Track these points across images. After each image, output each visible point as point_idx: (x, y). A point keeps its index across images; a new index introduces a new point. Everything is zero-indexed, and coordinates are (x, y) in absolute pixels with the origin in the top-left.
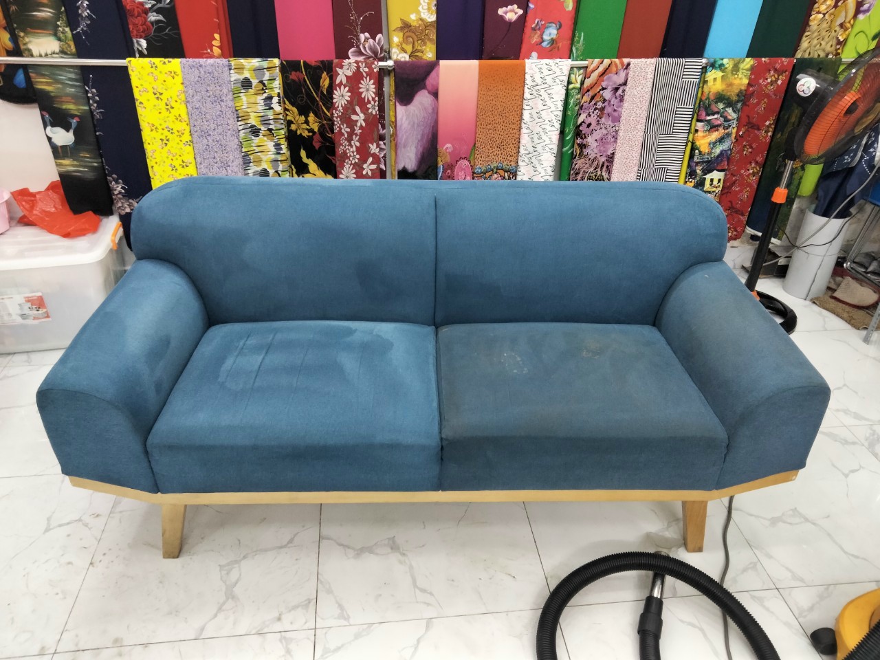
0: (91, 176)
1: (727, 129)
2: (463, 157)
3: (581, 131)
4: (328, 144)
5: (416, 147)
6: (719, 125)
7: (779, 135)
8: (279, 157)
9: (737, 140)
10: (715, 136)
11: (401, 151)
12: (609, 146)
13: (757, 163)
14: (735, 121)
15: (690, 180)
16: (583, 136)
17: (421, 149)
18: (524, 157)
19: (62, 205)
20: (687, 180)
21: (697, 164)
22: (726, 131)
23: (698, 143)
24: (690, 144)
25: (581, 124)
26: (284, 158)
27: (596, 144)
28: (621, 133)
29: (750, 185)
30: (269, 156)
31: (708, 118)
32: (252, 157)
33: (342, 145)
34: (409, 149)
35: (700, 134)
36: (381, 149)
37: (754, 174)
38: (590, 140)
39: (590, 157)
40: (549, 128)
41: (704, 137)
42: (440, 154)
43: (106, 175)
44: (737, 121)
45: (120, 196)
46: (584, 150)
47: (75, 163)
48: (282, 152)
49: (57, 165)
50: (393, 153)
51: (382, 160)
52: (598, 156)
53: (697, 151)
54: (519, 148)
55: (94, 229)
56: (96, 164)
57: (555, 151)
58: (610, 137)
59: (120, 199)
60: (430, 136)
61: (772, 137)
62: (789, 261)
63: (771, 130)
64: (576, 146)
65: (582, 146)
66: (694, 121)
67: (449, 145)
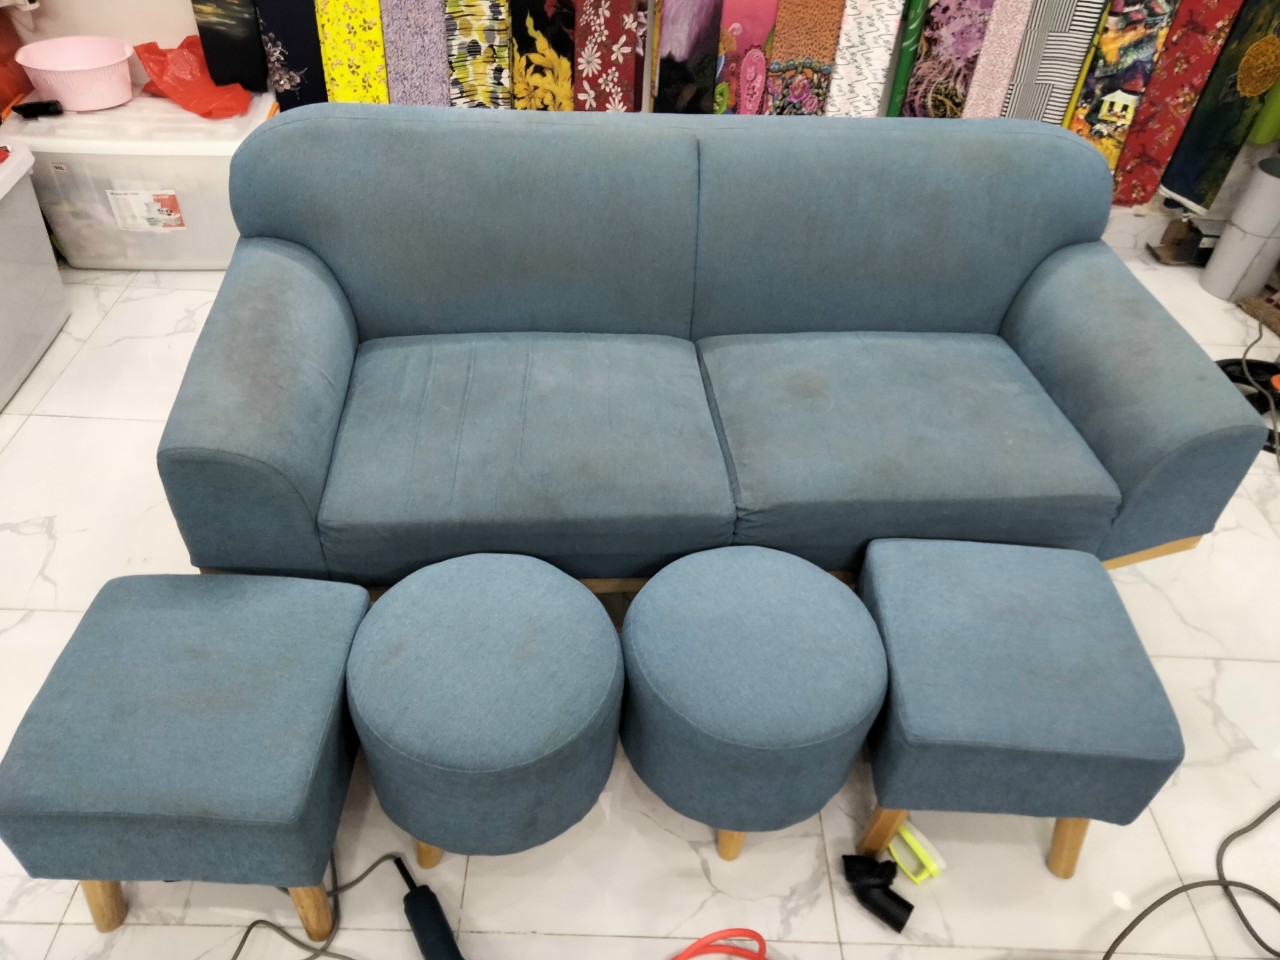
0: (239, 32)
1: (1151, 28)
2: (756, 44)
3: (933, 18)
4: (565, 10)
5: (690, 25)
6: (1139, 22)
7: (1234, 45)
8: (497, 25)
9: (1167, 49)
10: (1131, 36)
11: (668, 29)
12: (971, 44)
13: (1192, 87)
14: (1166, 17)
15: (1084, 105)
16: (935, 26)
17: (696, 29)
18: (844, 51)
19: (201, 71)
20: (1079, 104)
21: (1099, 80)
22: (1149, 31)
23: (1104, 49)
24: (1093, 50)
25: (933, 7)
26: (503, 27)
27: (953, 40)
28: (991, 26)
29: (1176, 122)
30: (481, 22)
31: (1127, 10)
32: (458, 21)
33: (585, 12)
34: (679, 26)
35: (1110, 35)
36: (640, 25)
37: (1185, 105)
38: (945, 33)
39: (942, 59)
40: (886, 10)
41: (1115, 39)
42: (723, 38)
43: (259, 33)
44: (1170, 17)
45: (277, 65)
46: (934, 48)
47: (220, 11)
48: (500, 17)
49: (197, 12)
50: (657, 31)
51: (640, 41)
52: (953, 59)
53: (1101, 62)
54: (838, 36)
55: (243, 109)
56: (246, 16)
57: (892, 46)
58: (974, 30)
59: (278, 69)
60: (711, 10)
61: (1224, 47)
62: (1215, 243)
63: (1223, 35)
64: (923, 41)
65: (932, 42)
66: (1106, 13)
67: (736, 25)
